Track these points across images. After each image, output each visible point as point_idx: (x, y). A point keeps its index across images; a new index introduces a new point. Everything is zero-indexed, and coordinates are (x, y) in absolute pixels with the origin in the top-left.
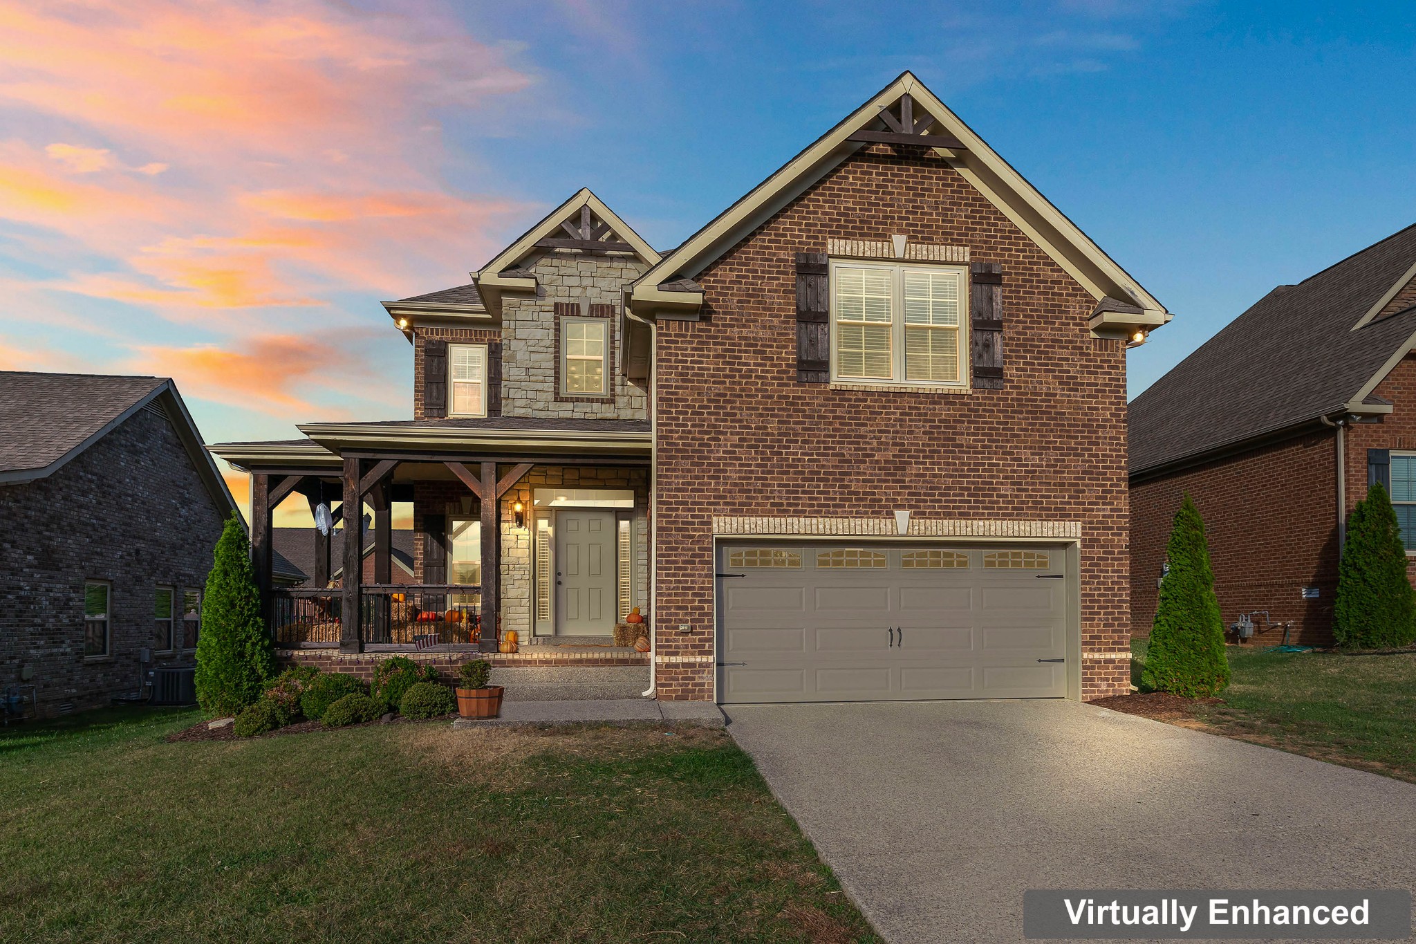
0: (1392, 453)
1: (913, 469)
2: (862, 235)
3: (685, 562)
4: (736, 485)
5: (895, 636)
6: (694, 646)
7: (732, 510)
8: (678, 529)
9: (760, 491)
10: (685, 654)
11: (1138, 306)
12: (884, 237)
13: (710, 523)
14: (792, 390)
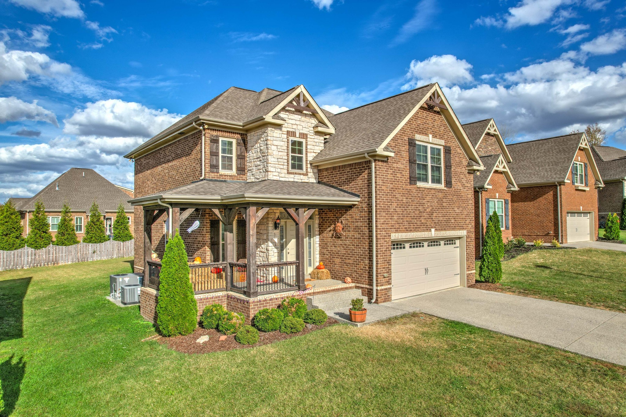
0: (490, 199)
1: (435, 214)
2: (423, 133)
3: (385, 251)
4: (396, 221)
5: (426, 270)
6: (387, 282)
7: (396, 231)
8: (383, 239)
9: (402, 223)
10: (385, 285)
11: (479, 164)
12: (427, 135)
13: (390, 236)
14: (409, 187)
